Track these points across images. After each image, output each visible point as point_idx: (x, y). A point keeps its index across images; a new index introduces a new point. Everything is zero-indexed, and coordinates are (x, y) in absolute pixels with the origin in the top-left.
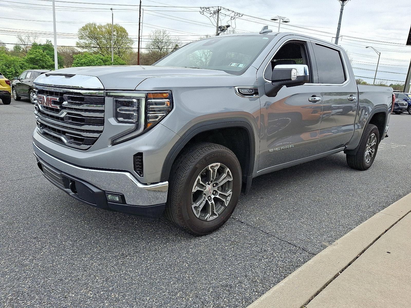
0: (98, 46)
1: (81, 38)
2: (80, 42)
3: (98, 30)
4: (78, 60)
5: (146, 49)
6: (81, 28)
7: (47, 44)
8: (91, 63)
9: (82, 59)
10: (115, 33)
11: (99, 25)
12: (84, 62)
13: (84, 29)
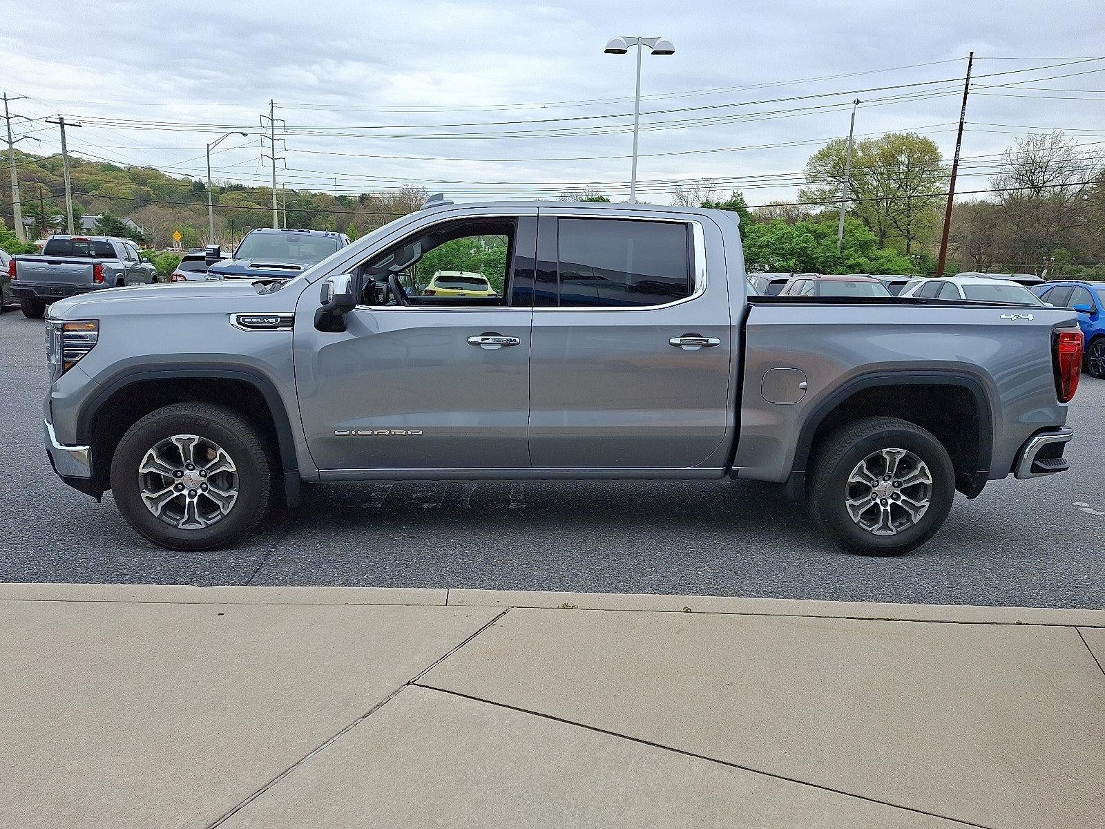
0: (854, 197)
1: (813, 179)
2: (810, 190)
3: (860, 154)
4: (755, 239)
5: (994, 193)
6: (816, 152)
7: (733, 200)
8: (783, 244)
9: (763, 235)
10: (903, 158)
11: (863, 141)
12: (768, 242)
13: (823, 156)
